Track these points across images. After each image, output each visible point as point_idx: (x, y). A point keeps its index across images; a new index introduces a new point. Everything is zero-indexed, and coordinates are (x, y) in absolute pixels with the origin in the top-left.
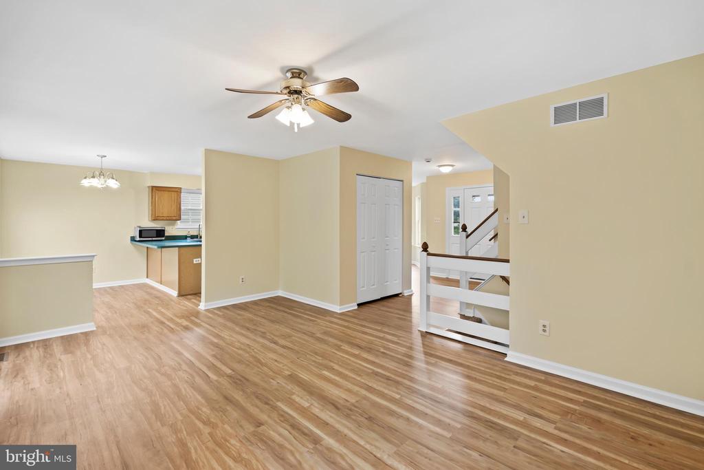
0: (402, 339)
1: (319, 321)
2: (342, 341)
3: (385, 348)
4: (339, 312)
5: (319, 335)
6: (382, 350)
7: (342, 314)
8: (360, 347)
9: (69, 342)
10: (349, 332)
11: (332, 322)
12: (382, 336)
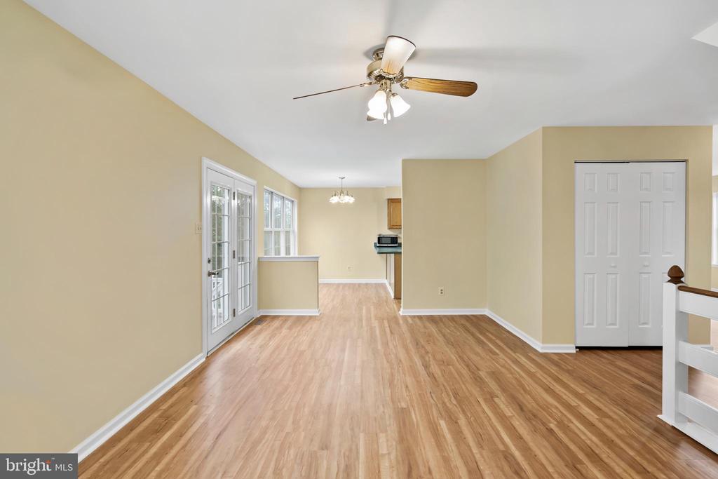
0: (608, 421)
1: (501, 355)
2: (504, 390)
3: (560, 424)
4: (541, 351)
5: (482, 374)
6: (552, 426)
7: (545, 356)
8: (521, 408)
9: (300, 319)
10: (527, 381)
11: (516, 362)
12: (574, 404)
